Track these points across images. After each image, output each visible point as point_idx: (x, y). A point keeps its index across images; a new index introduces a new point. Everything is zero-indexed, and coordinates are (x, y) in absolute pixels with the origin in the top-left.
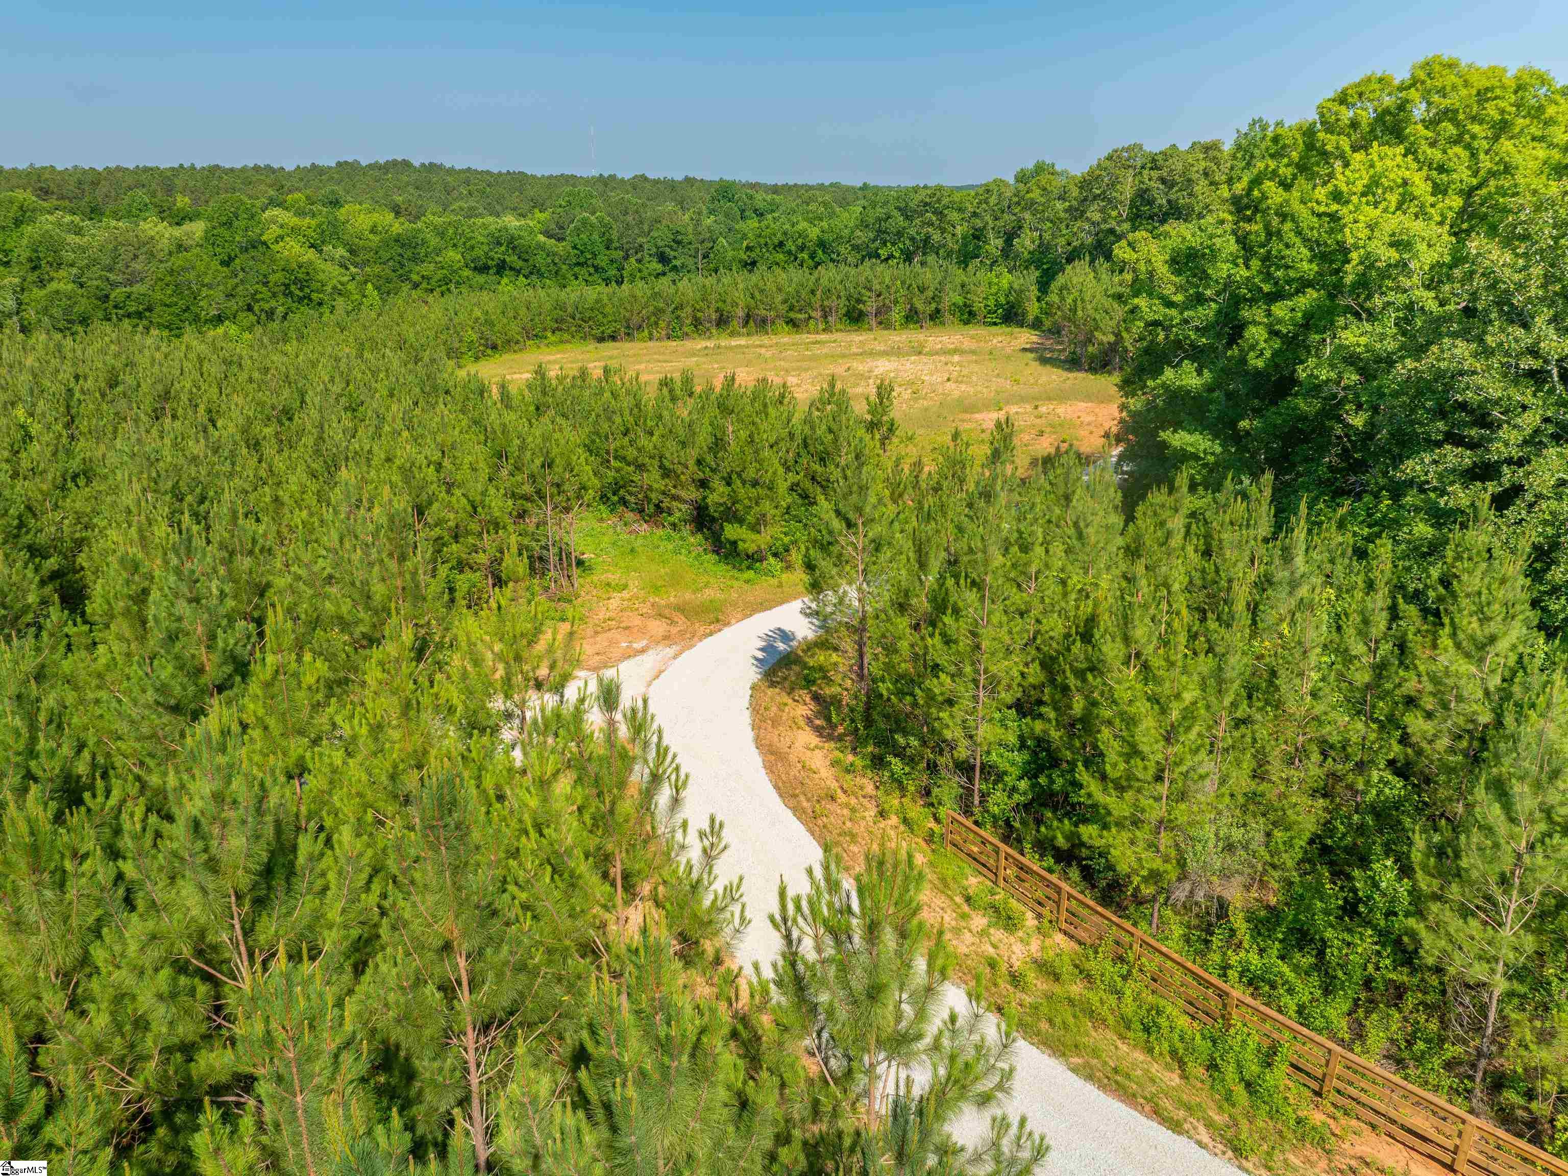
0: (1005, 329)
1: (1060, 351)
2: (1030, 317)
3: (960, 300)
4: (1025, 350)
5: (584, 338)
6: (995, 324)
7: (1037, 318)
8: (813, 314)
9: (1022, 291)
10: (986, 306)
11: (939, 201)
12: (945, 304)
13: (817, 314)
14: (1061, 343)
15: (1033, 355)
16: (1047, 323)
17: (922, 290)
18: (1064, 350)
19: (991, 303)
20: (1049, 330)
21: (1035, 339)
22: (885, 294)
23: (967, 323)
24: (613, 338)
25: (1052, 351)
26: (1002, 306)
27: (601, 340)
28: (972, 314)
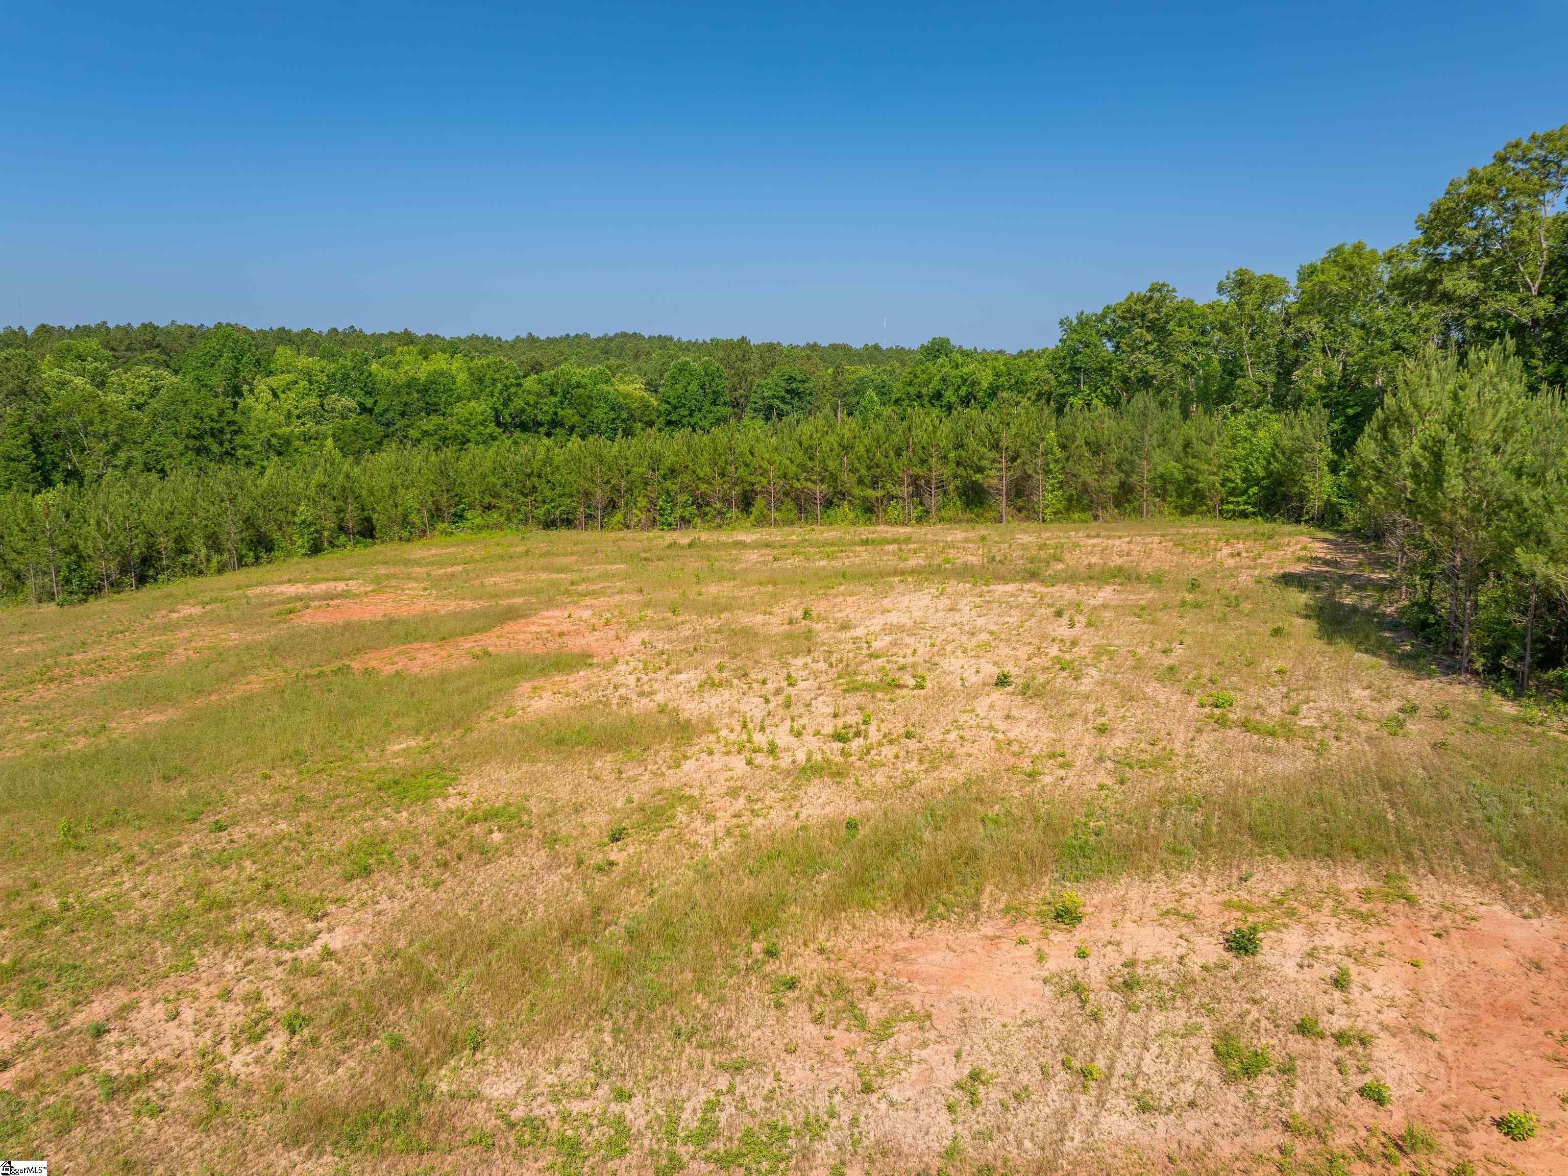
0: (1262, 526)
1: (1382, 588)
2: (1315, 504)
3: (1174, 468)
4: (1287, 579)
5: (525, 521)
6: (1244, 515)
7: (1328, 504)
8: (897, 491)
9: (1300, 452)
10: (1226, 480)
11: (1157, 309)
12: (1144, 475)
13: (905, 491)
14: (1386, 564)
15: (1303, 598)
16: (1353, 516)
17: (1096, 449)
18: (1392, 586)
19: (1236, 475)
20: (1357, 530)
21: (1319, 549)
22: (1025, 456)
23: (1186, 511)
24: (568, 523)
25: (1360, 586)
26: (1258, 481)
27: (549, 524)
28: (1199, 496)
